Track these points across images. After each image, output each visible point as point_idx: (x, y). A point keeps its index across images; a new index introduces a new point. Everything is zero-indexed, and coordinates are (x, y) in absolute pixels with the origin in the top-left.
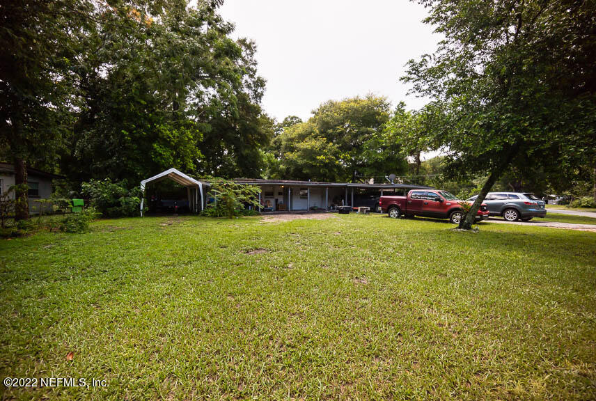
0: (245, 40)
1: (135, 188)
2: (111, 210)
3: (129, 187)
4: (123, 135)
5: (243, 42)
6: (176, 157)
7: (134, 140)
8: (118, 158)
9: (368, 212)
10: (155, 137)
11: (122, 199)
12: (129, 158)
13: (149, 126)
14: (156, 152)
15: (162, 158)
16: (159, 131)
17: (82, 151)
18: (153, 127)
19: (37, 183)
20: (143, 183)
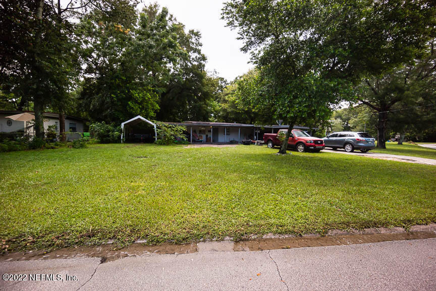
0: (193, 31)
1: (118, 127)
2: (105, 139)
3: (115, 126)
4: (113, 98)
5: (192, 32)
6: (142, 109)
7: (119, 100)
8: (111, 110)
9: (261, 144)
10: (130, 98)
11: (110, 133)
12: (116, 110)
13: (127, 91)
14: (130, 107)
15: (133, 110)
16: (132, 94)
17: (94, 106)
18: (129, 91)
19: (75, 124)
20: (123, 124)
